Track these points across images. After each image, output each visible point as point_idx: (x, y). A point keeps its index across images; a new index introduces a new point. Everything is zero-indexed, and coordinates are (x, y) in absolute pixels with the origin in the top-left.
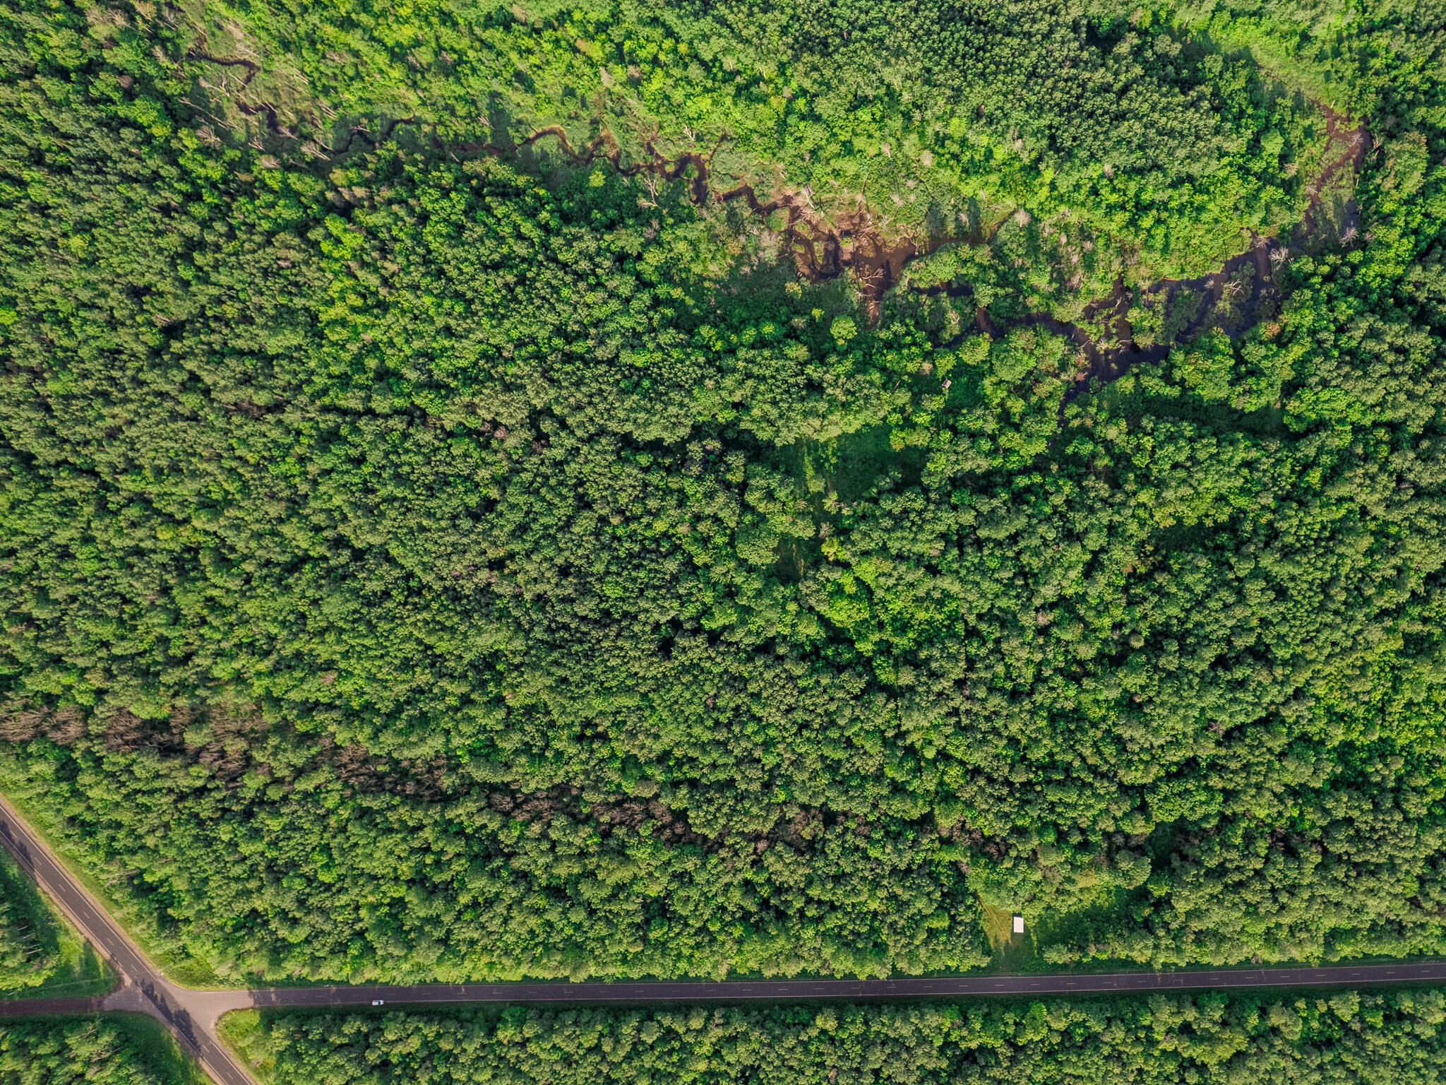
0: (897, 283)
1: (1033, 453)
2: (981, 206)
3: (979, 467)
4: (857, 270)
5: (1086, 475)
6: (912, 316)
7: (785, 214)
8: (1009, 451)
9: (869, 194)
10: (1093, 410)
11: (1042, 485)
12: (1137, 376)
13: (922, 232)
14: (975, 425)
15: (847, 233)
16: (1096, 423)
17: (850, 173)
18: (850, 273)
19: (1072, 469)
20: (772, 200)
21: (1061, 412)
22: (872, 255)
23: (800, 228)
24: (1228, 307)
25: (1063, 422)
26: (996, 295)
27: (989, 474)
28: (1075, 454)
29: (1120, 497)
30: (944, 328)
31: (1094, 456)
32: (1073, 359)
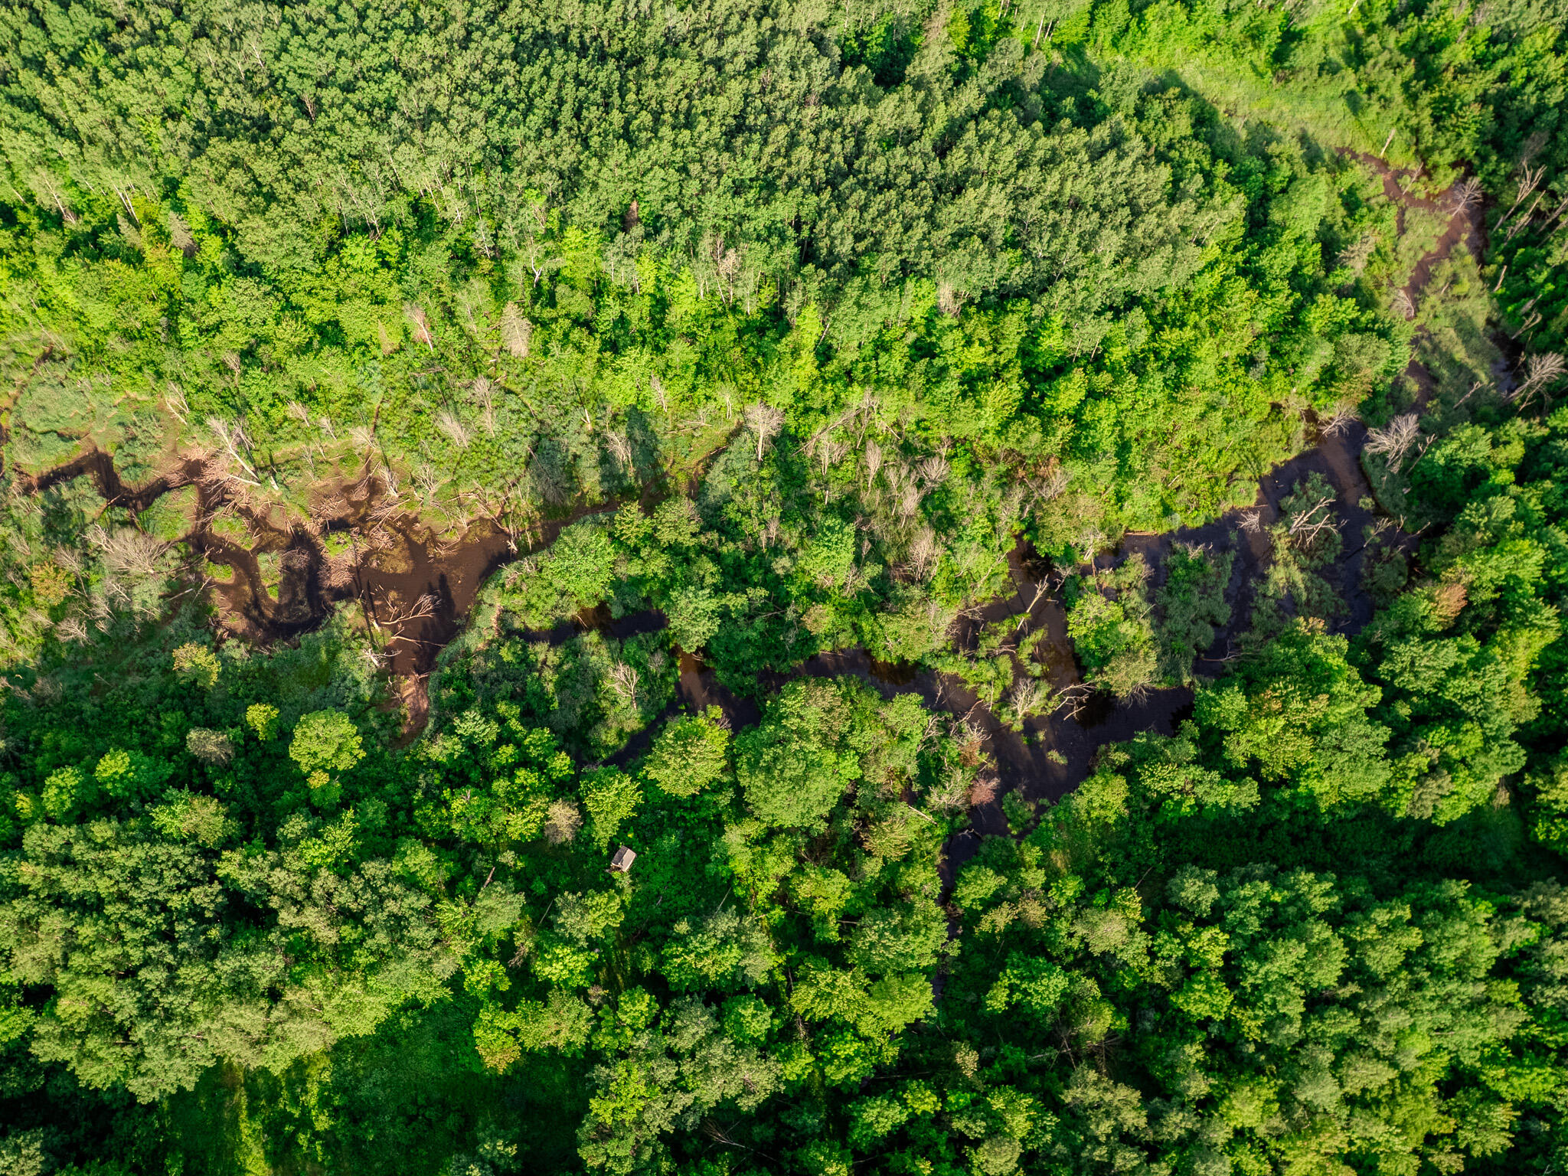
0: (469, 623)
1: (898, 1024)
2: (658, 427)
3: (747, 1090)
4: (368, 608)
5: (1064, 1070)
6: (513, 698)
7: (188, 499)
8: (822, 1031)
9: (387, 432)
10: (1035, 878)
11: (939, 1120)
12: (1127, 771)
13: (524, 500)
14: (717, 965)
15: (338, 525)
16: (1054, 913)
17: (341, 390)
18: (350, 613)
19: (1016, 1056)
20: (153, 475)
21: (946, 898)
22: (402, 567)
23: (226, 527)
24: (1298, 577)
25: (961, 923)
26: (724, 614)
27: (777, 1105)
28: (1014, 1008)
29: (1177, 1123)
30: (601, 718)
31: (1070, 1007)
32: (953, 748)
